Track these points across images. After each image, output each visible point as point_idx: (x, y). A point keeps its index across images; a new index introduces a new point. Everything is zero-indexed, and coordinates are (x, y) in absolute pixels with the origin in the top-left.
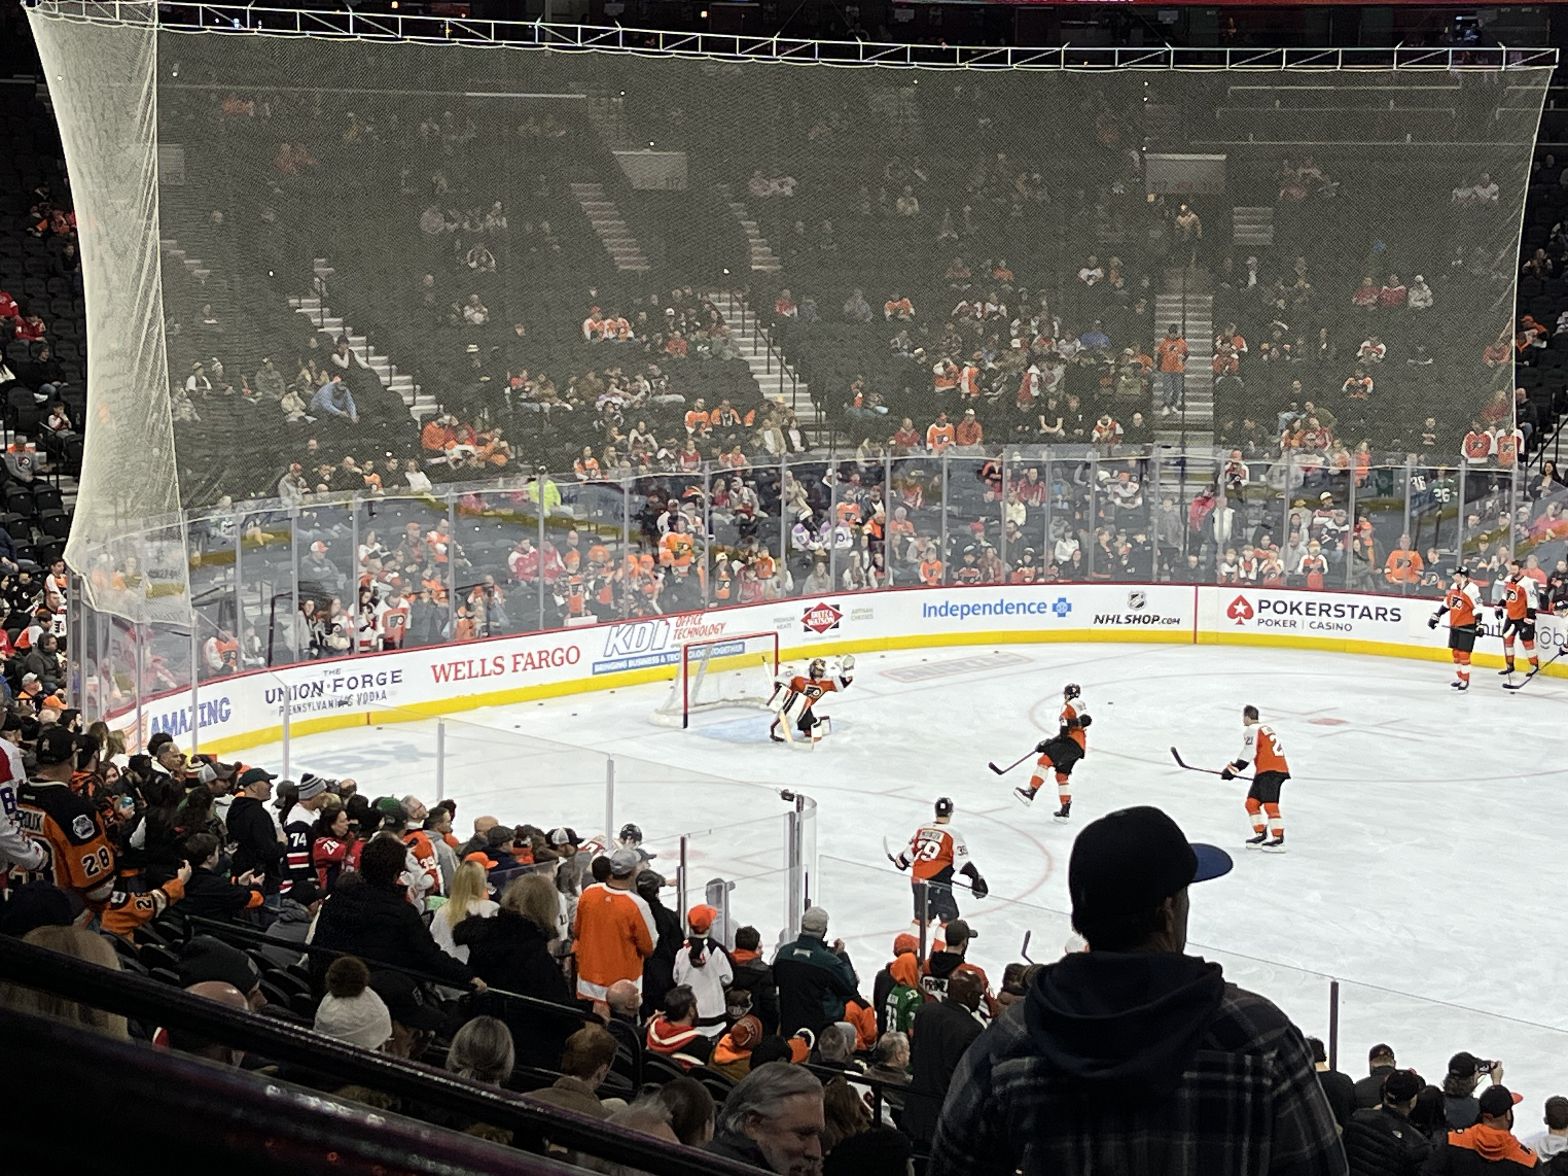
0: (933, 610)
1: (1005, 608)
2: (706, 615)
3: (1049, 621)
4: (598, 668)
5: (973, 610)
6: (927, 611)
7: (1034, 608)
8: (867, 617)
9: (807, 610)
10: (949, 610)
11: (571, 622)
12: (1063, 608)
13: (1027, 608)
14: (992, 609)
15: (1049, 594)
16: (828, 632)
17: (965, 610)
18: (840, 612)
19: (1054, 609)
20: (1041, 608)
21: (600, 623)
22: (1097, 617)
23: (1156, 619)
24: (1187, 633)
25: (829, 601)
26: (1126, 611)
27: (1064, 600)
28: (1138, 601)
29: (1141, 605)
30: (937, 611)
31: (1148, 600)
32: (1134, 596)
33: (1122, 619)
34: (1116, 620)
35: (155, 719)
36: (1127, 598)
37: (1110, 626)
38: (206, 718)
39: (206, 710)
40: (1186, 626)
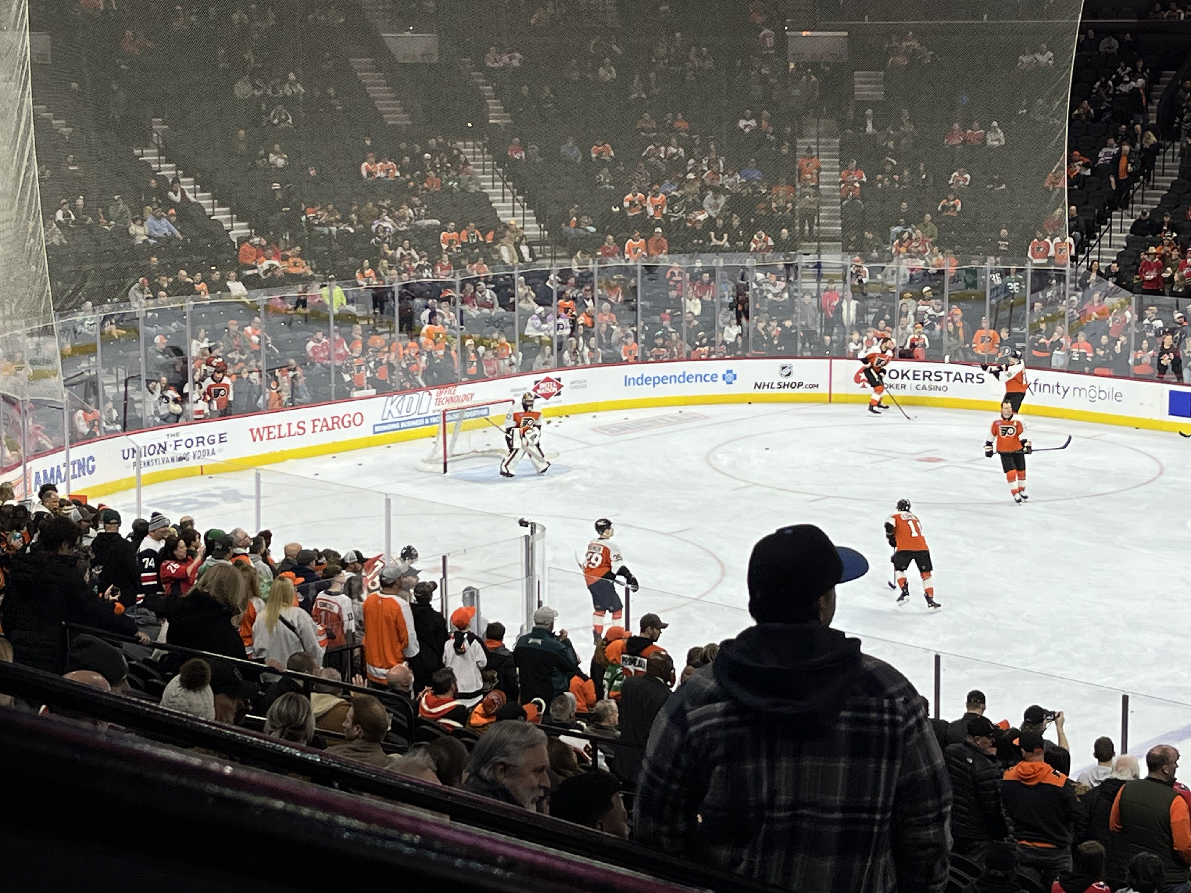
0: (632, 381)
1: (687, 378)
2: (459, 387)
3: (720, 388)
4: (377, 429)
5: (663, 380)
6: (627, 381)
7: (708, 378)
8: (582, 387)
9: (536, 382)
10: (644, 380)
11: (356, 394)
12: (730, 377)
13: (703, 378)
14: (677, 379)
15: (720, 367)
16: (553, 398)
17: (657, 380)
18: (562, 383)
19: (724, 377)
20: (714, 377)
21: (378, 395)
22: (756, 384)
23: (800, 385)
24: (824, 395)
25: (553, 375)
26: (777, 378)
27: (729, 371)
28: (786, 371)
29: (789, 374)
30: (636, 382)
31: (794, 370)
32: (783, 368)
33: (775, 385)
34: (771, 386)
35: (37, 473)
36: (779, 369)
37: (766, 391)
38: (77, 472)
39: (76, 466)
40: (823, 390)
